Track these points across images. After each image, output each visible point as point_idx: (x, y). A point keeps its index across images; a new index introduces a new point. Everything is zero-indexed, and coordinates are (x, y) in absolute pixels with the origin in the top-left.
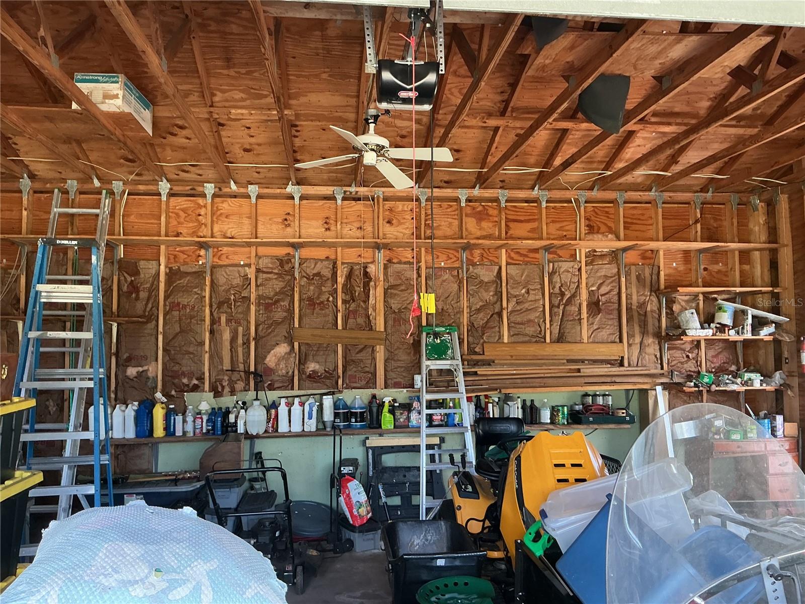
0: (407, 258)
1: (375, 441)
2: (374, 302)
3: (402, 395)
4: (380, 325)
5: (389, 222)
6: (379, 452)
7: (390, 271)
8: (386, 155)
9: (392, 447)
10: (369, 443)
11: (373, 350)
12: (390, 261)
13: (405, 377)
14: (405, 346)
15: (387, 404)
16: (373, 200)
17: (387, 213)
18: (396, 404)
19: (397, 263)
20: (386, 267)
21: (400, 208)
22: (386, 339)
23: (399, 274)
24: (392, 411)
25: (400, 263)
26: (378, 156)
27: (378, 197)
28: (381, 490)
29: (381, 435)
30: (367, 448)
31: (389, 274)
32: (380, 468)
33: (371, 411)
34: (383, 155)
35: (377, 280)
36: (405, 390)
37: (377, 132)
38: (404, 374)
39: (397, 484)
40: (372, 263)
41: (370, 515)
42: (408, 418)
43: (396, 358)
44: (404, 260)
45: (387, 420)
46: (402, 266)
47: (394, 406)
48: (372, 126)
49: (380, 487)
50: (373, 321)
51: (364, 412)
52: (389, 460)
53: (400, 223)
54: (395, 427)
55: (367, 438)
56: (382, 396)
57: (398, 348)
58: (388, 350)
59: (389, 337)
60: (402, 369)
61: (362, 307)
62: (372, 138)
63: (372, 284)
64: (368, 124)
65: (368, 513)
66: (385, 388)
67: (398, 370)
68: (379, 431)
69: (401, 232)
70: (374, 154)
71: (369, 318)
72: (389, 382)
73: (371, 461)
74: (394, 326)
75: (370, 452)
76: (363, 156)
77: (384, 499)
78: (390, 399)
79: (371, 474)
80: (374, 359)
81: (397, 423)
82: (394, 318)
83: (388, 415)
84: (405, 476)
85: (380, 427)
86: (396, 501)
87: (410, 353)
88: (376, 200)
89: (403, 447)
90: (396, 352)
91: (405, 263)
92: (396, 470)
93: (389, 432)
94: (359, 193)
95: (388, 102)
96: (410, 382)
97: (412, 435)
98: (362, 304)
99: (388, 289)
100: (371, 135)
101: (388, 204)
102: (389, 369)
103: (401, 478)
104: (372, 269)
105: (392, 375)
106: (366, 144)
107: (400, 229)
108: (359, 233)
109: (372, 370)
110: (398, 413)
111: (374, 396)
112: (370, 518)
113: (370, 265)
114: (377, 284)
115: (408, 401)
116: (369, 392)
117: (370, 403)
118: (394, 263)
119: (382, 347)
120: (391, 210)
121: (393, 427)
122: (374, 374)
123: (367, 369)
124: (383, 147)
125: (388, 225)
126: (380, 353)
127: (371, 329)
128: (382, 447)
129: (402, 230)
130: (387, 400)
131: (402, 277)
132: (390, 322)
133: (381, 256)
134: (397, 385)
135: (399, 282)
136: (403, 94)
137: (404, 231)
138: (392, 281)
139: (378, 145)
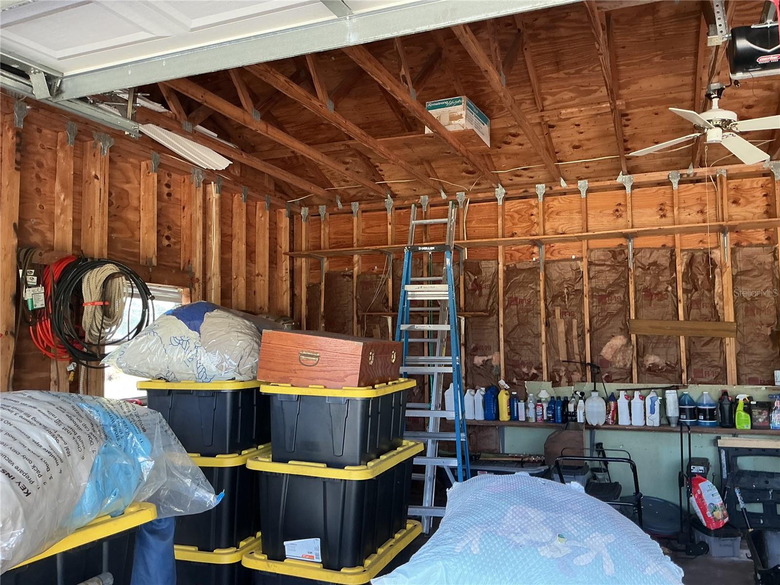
0: (758, 240)
1: (728, 441)
2: (720, 290)
3: (760, 392)
4: (729, 315)
5: (735, 202)
6: (734, 453)
7: (739, 255)
8: (734, 129)
9: (750, 449)
10: (721, 443)
11: (721, 342)
12: (738, 245)
13: (762, 372)
14: (761, 339)
15: (741, 403)
16: (715, 179)
17: (732, 192)
18: (752, 403)
19: (746, 246)
20: (733, 252)
21: (748, 186)
22: (737, 330)
23: (749, 259)
24: (748, 409)
25: (751, 245)
27: (721, 176)
28: (738, 494)
29: (735, 435)
30: (720, 449)
31: (738, 258)
32: (737, 471)
33: (722, 409)
34: (730, 130)
35: (723, 266)
36: (763, 387)
37: (721, 106)
38: (761, 369)
39: (757, 490)
40: (716, 248)
41: (727, 520)
42: (769, 419)
43: (750, 351)
44: (755, 242)
45: (742, 420)
46: (754, 249)
47: (749, 404)
48: (715, 101)
49: (737, 491)
50: (720, 311)
51: (714, 410)
52: (745, 463)
53: (748, 202)
54: (752, 427)
55: (720, 438)
56: (735, 394)
57: (752, 340)
58: (739, 342)
59: (741, 329)
60: (759, 364)
61: (707, 296)
62: (716, 113)
63: (717, 270)
64: (711, 99)
65: (725, 517)
66: (738, 384)
67: (754, 364)
68: (733, 430)
69: (750, 212)
71: (715, 307)
72: (743, 378)
73: (724, 462)
74: (746, 316)
75: (723, 453)
76: (705, 134)
77: (742, 505)
78: (746, 396)
79: (725, 476)
80: (723, 352)
81: (754, 424)
82: (746, 308)
83: (743, 414)
84: (767, 482)
85: (734, 426)
86: (757, 508)
87: (768, 346)
88: (718, 180)
89: (764, 450)
90: (750, 345)
91: (757, 246)
92: (755, 474)
93: (744, 432)
94: (698, 175)
95: (743, 72)
96: (769, 378)
97: (774, 437)
98: (706, 292)
99: (737, 275)
101: (733, 183)
102: (742, 363)
103: (762, 485)
104: (716, 255)
105: (745, 370)
106: (709, 121)
107: (749, 208)
108: (699, 217)
109: (721, 363)
110: (755, 412)
111: (725, 393)
112: (727, 523)
113: (714, 251)
114: (724, 270)
115: (766, 400)
116: (720, 388)
117: (721, 399)
118: (744, 247)
119: (733, 340)
120: (736, 189)
121: (749, 427)
122: (724, 369)
123: (716, 363)
124: (730, 121)
125: (734, 205)
126: (731, 347)
127: (718, 320)
128: (737, 449)
129: (751, 210)
130: (741, 397)
131: (755, 261)
132: (742, 312)
133: (727, 241)
134: (753, 381)
135: (750, 267)
136: (762, 60)
137: (754, 210)
138: (741, 266)
139: (723, 120)
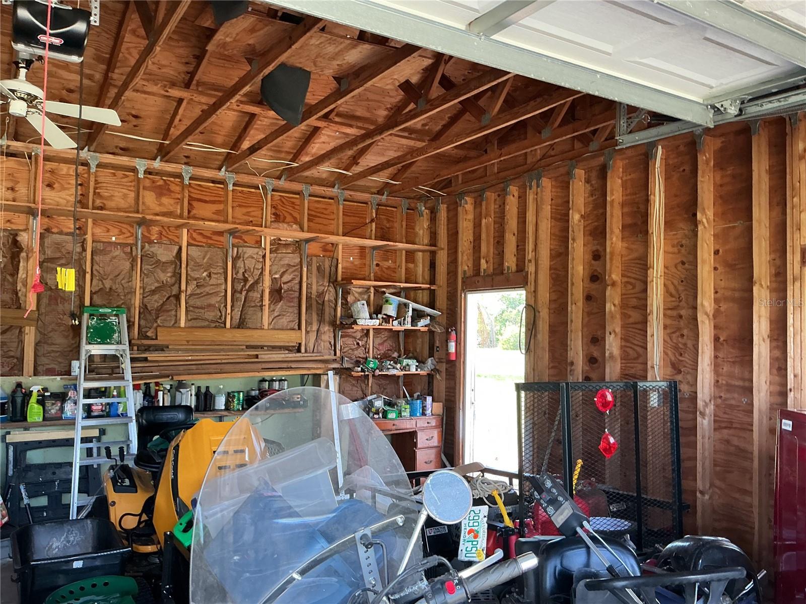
0: (70, 228)
1: (18, 436)
2: (24, 276)
3: (55, 383)
4: (31, 302)
5: (50, 185)
6: (22, 448)
7: (48, 241)
8: (40, 107)
9: (40, 442)
10: (9, 439)
11: (20, 332)
12: (48, 230)
13: (60, 363)
14: (62, 328)
15: (35, 394)
16: (30, 158)
17: (48, 175)
18: (46, 394)
19: (57, 233)
20: (42, 236)
21: (64, 172)
22: (37, 319)
23: (58, 246)
24: (41, 402)
25: (61, 233)
26: (28, 107)
27: (37, 156)
28: (23, 491)
29: (26, 429)
30: (7, 445)
31: (46, 244)
32: (23, 466)
33: (13, 401)
34: (35, 107)
35: (30, 250)
36: (58, 378)
38: (59, 360)
39: (44, 483)
40: (24, 230)
41: (6, 519)
42: (62, 409)
43: (50, 342)
44: (66, 230)
45: (35, 412)
46: (64, 237)
47: (43, 396)
48: (23, 72)
49: (22, 488)
50: (22, 298)
51: (5, 403)
52: (35, 457)
53: (63, 188)
54: (44, 419)
55: (9, 433)
56: (30, 385)
57: (53, 330)
58: (40, 332)
59: (42, 318)
60: (57, 354)
61: (8, 280)
62: (21, 84)
63: (23, 255)
65: (3, 517)
66: (35, 375)
67: (52, 355)
68: (24, 424)
69: (65, 199)
70: (24, 104)
71: (17, 294)
72: (40, 368)
73: (11, 458)
74: (49, 304)
75: (11, 449)
76: (8, 104)
77: (26, 501)
78: (40, 388)
79: (10, 473)
80: (21, 342)
81: (46, 415)
82: (50, 296)
83: (36, 406)
84: (54, 473)
85: (25, 419)
86: (43, 501)
87: (68, 336)
88: (33, 159)
89: (54, 441)
90: (51, 334)
91: (67, 234)
92: (43, 467)
93: (36, 425)
94: (11, 148)
95: (25, 45)
96: (67, 369)
97: (66, 427)
98: (9, 277)
99: (43, 262)
100: (21, 81)
101: (50, 165)
102: (39, 354)
103: (49, 476)
104: (23, 238)
105: (43, 360)
106: (13, 91)
107: (63, 194)
108: (10, 195)
109: (18, 354)
110: (48, 404)
111: (19, 385)
112: (6, 523)
113: (21, 233)
114: (30, 255)
115: (62, 390)
116: (14, 380)
117: (14, 392)
118: (53, 233)
119: (33, 329)
120: (52, 172)
121: (41, 419)
122: (21, 360)
123: (12, 354)
124: (36, 98)
125: (48, 189)
126: (30, 336)
127: (19, 307)
128: (26, 443)
129: (65, 197)
130: (35, 389)
131: (63, 250)
132: (45, 301)
133: (37, 224)
134: (50, 372)
135: (58, 255)
136: (42, 38)
137: (68, 198)
138: (49, 253)
139: (29, 94)
